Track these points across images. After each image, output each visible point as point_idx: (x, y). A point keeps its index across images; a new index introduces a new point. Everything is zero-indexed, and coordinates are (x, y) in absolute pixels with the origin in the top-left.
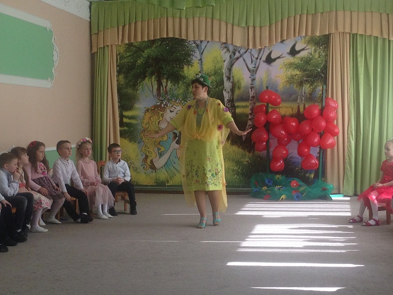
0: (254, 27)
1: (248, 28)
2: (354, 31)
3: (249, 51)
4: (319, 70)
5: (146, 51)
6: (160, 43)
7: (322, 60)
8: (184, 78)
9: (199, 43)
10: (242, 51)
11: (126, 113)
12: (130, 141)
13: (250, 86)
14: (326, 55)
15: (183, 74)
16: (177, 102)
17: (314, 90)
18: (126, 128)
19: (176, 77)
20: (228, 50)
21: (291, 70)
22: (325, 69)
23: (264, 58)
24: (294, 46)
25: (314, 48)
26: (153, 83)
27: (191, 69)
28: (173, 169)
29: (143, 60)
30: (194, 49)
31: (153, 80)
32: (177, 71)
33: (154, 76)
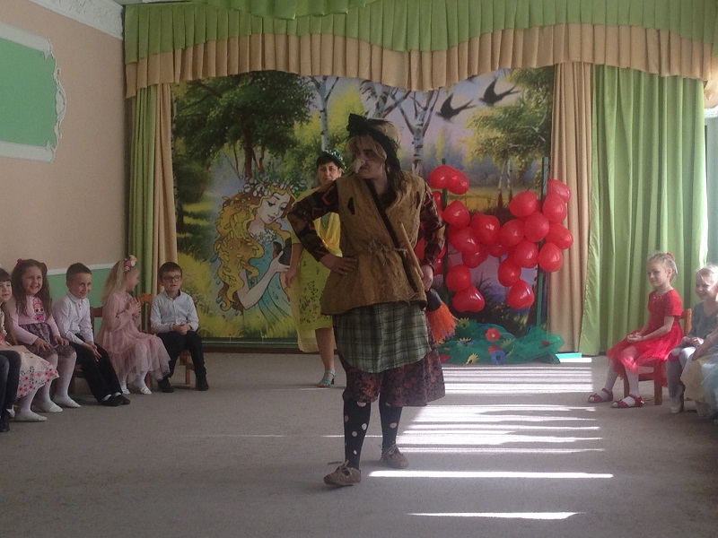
0: (421, 53)
1: (410, 53)
2: (600, 61)
3: (412, 94)
4: (537, 129)
5: (225, 95)
6: (250, 80)
7: (541, 113)
8: (295, 143)
9: (322, 80)
10: (399, 96)
11: (189, 208)
12: (197, 258)
13: (413, 158)
14: (550, 103)
15: (291, 136)
16: (282, 187)
17: (527, 166)
18: (188, 235)
19: (280, 143)
20: (374, 94)
21: (486, 129)
22: (548, 127)
23: (438, 108)
24: (492, 86)
25: (527, 90)
26: (238, 153)
27: (307, 127)
28: (273, 308)
29: (220, 112)
30: (313, 92)
31: (238, 147)
32: (282, 131)
33: (239, 141)
